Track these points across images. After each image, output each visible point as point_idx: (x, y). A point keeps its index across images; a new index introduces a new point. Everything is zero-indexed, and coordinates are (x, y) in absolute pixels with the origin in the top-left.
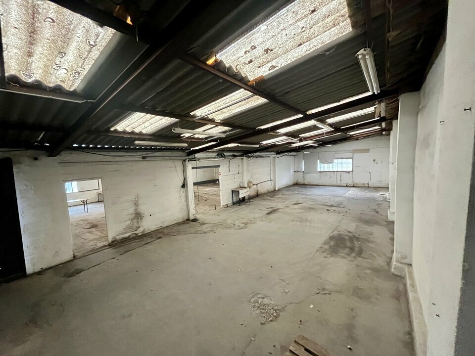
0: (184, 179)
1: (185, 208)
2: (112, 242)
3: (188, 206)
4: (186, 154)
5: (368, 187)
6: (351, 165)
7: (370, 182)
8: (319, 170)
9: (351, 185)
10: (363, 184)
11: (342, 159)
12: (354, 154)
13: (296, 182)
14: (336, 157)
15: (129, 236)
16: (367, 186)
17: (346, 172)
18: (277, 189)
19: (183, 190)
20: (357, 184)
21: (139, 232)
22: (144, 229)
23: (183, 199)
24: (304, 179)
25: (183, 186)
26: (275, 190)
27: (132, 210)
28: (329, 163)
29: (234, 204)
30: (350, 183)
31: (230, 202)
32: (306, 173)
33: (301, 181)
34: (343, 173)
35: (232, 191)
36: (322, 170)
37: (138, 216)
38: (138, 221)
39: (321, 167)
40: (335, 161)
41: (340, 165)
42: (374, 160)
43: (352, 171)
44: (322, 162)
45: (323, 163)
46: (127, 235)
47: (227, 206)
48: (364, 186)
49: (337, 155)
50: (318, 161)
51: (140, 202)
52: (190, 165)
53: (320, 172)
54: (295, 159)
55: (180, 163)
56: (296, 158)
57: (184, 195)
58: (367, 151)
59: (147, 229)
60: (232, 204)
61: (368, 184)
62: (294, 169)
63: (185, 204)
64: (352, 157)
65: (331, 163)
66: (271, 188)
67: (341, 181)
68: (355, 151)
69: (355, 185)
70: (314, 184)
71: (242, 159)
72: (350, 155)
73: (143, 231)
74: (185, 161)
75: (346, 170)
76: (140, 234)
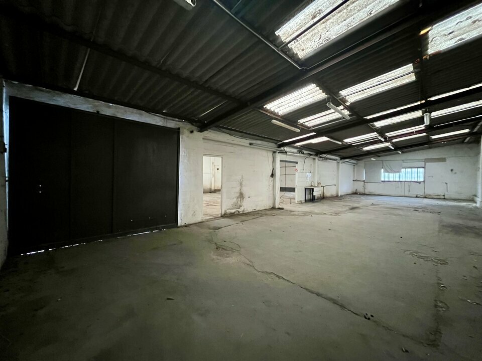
0: (273, 169)
1: (272, 196)
2: (224, 214)
3: (274, 195)
4: (277, 146)
5: (444, 199)
6: (422, 175)
7: (446, 193)
8: (382, 179)
9: (422, 196)
10: (438, 195)
11: (411, 168)
12: (427, 164)
13: (355, 191)
14: (403, 166)
15: (235, 212)
16: (443, 197)
17: (417, 182)
18: (339, 195)
19: (272, 179)
20: (430, 195)
21: (241, 210)
22: (244, 209)
23: (271, 188)
24: (365, 188)
25: (272, 175)
26: (337, 196)
27: (238, 190)
28: (395, 172)
29: (306, 201)
30: (421, 193)
31: (303, 199)
32: (367, 182)
33: (361, 190)
34: (412, 183)
35: (306, 189)
36: (386, 180)
37: (241, 196)
38: (241, 201)
39: (385, 176)
40: (403, 170)
41: (409, 174)
42: (452, 170)
43: (424, 181)
44: (386, 171)
45: (388, 172)
46: (233, 211)
47: (301, 203)
48: (438, 197)
49: (405, 164)
50: (382, 170)
51: (243, 183)
52: (279, 157)
53: (384, 181)
54: (354, 168)
55: (270, 154)
56: (356, 167)
57: (272, 183)
58: (443, 160)
59: (246, 210)
60: (304, 201)
61: (444, 196)
62: (354, 177)
63: (272, 192)
64: (424, 166)
65: (398, 172)
66: (334, 193)
67: (409, 191)
68: (427, 160)
69: (427, 197)
70: (376, 194)
71: (314, 159)
72: (422, 164)
73: (243, 211)
74: (274, 152)
75: (416, 180)
76: (241, 213)
